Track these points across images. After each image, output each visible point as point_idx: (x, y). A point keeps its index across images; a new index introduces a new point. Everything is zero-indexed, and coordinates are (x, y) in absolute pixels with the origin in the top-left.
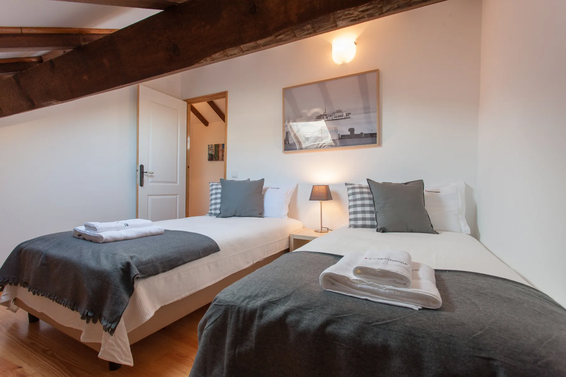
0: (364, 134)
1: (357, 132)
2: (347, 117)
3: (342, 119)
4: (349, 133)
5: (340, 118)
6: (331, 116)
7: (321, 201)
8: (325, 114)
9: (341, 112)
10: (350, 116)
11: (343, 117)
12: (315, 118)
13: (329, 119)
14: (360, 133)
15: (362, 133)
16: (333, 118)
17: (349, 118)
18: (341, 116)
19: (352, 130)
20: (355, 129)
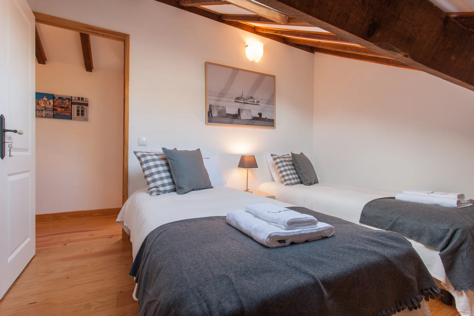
0: (268, 119)
1: (263, 116)
2: (257, 104)
3: (254, 104)
4: (258, 116)
5: (253, 103)
6: (246, 100)
7: (247, 169)
8: (242, 97)
9: (253, 99)
10: (259, 103)
11: (255, 103)
12: (235, 98)
13: (245, 102)
14: (265, 118)
15: (266, 118)
16: (248, 102)
17: (259, 105)
18: (253, 102)
19: (260, 114)
20: (262, 114)
